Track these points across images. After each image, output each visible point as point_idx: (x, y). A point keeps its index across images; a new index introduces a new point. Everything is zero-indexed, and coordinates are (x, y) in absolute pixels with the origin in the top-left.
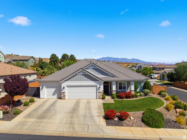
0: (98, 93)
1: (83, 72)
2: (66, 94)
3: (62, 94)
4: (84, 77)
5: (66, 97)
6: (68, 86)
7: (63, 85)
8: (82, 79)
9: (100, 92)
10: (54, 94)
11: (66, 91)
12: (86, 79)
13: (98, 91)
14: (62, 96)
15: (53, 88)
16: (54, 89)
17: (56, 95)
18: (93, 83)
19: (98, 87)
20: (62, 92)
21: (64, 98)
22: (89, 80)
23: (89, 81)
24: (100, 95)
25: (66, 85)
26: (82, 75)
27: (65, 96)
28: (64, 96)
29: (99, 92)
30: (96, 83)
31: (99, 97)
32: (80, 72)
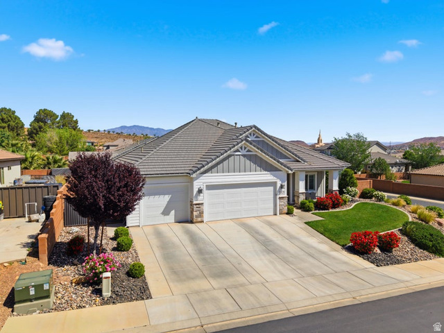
0: (278, 200)
1: (246, 150)
2: (206, 208)
3: (195, 209)
4: (248, 162)
5: (206, 217)
6: (210, 187)
7: (197, 184)
8: (242, 168)
9: (283, 198)
10: (166, 212)
11: (206, 199)
12: (253, 166)
13: (278, 196)
14: (195, 213)
15: (164, 194)
16: (167, 198)
17: (173, 212)
18: (267, 177)
19: (279, 185)
20: (195, 202)
21: (199, 219)
22: (258, 168)
23: (260, 173)
24: (282, 205)
25: (205, 185)
26: (244, 156)
27: (203, 213)
28: (201, 214)
29: (280, 198)
30: (274, 176)
31: (280, 210)
32: (240, 150)
